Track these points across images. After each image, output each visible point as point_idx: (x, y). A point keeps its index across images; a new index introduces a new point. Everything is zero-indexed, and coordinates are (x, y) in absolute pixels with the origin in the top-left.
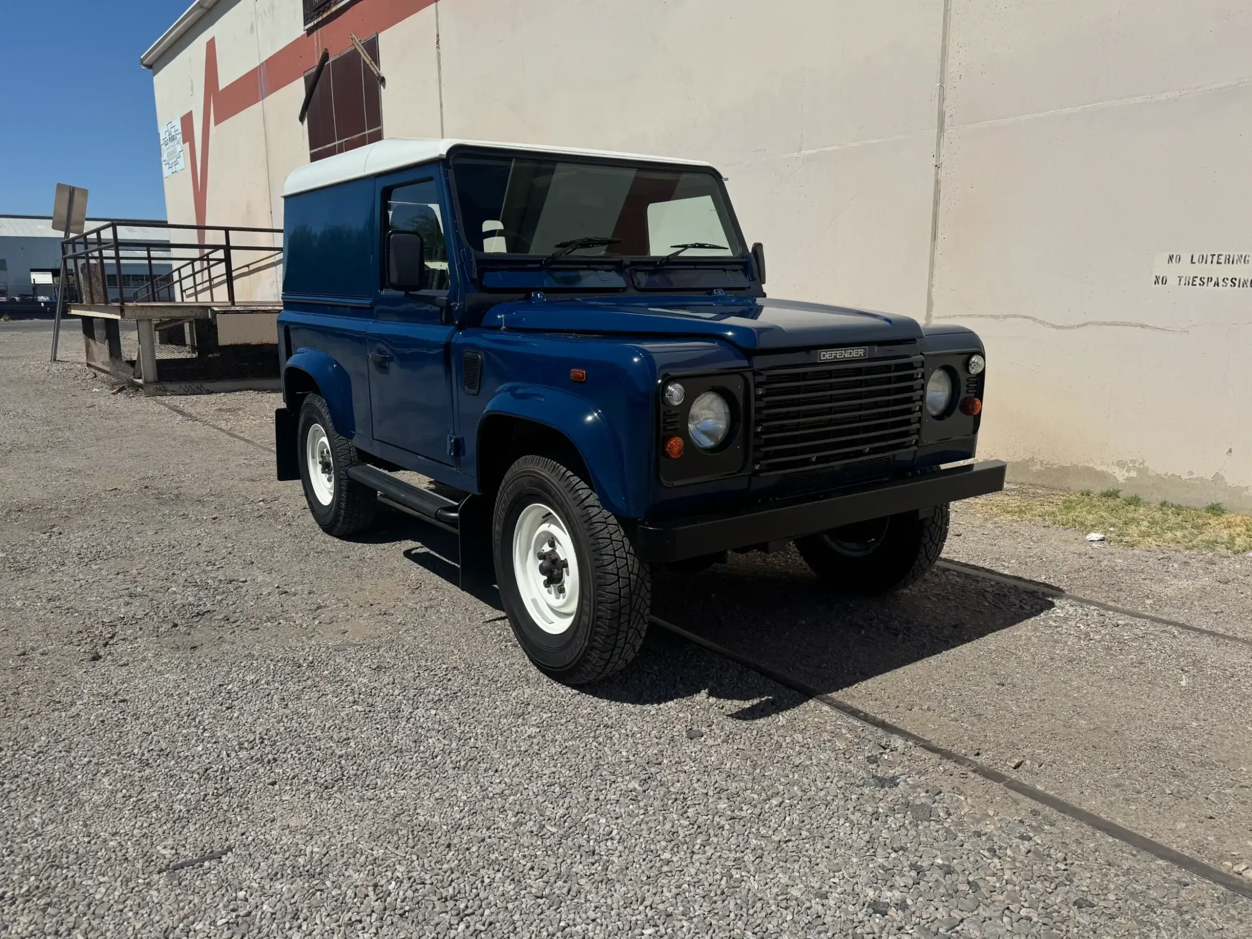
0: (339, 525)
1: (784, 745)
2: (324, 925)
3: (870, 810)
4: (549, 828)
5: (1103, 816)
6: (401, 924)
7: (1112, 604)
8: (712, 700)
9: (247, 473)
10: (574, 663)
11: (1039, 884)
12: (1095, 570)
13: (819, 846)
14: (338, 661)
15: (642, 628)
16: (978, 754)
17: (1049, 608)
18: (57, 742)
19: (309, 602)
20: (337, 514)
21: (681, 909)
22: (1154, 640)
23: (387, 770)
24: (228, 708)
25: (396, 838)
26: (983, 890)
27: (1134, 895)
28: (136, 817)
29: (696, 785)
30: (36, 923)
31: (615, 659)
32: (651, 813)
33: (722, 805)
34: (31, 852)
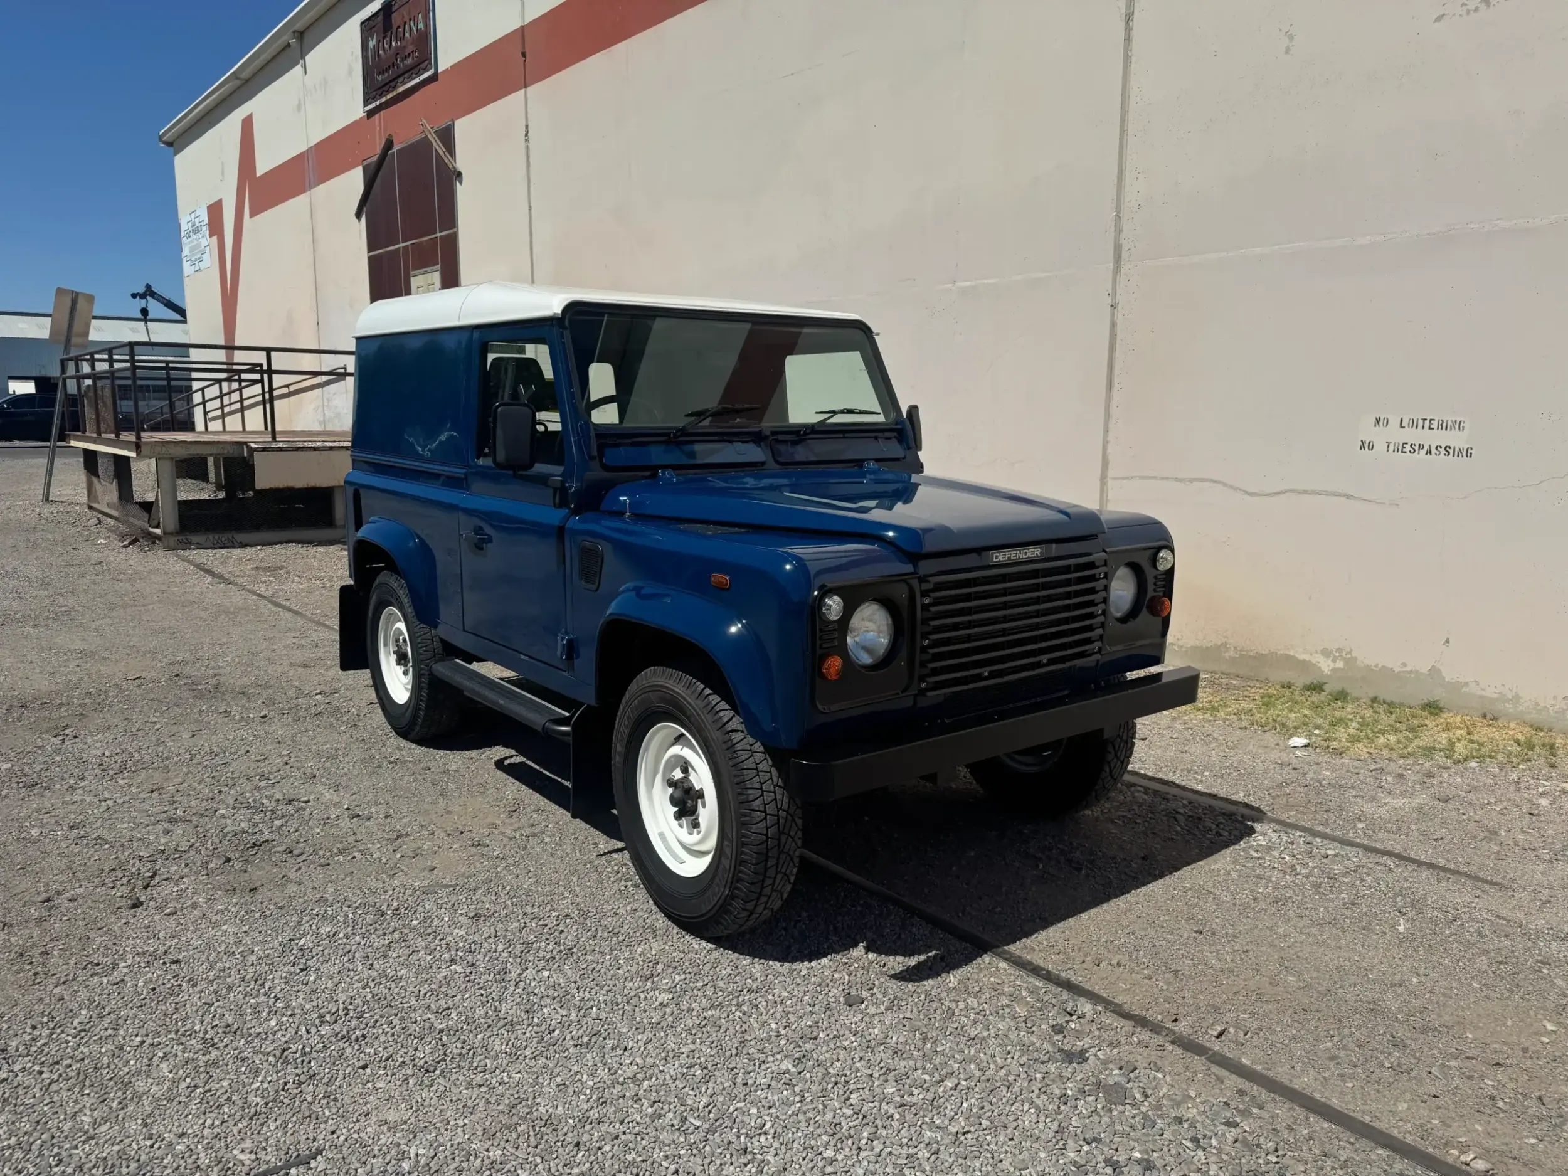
0: (418, 727)
1: (957, 1012)
3: (1057, 1092)
4: (692, 1120)
5: (1317, 1096)
7: (1321, 828)
8: (871, 956)
10: (711, 913)
12: (1299, 785)
13: (1002, 1138)
14: (428, 907)
16: (1176, 1020)
17: (1250, 835)
18: (100, 1017)
19: (387, 829)
20: (416, 716)
22: (1368, 875)
23: (497, 1047)
24: (302, 970)
25: (514, 1135)
28: (205, 1113)
29: (858, 1065)
32: (808, 1100)
33: (890, 1090)
34: (83, 1160)
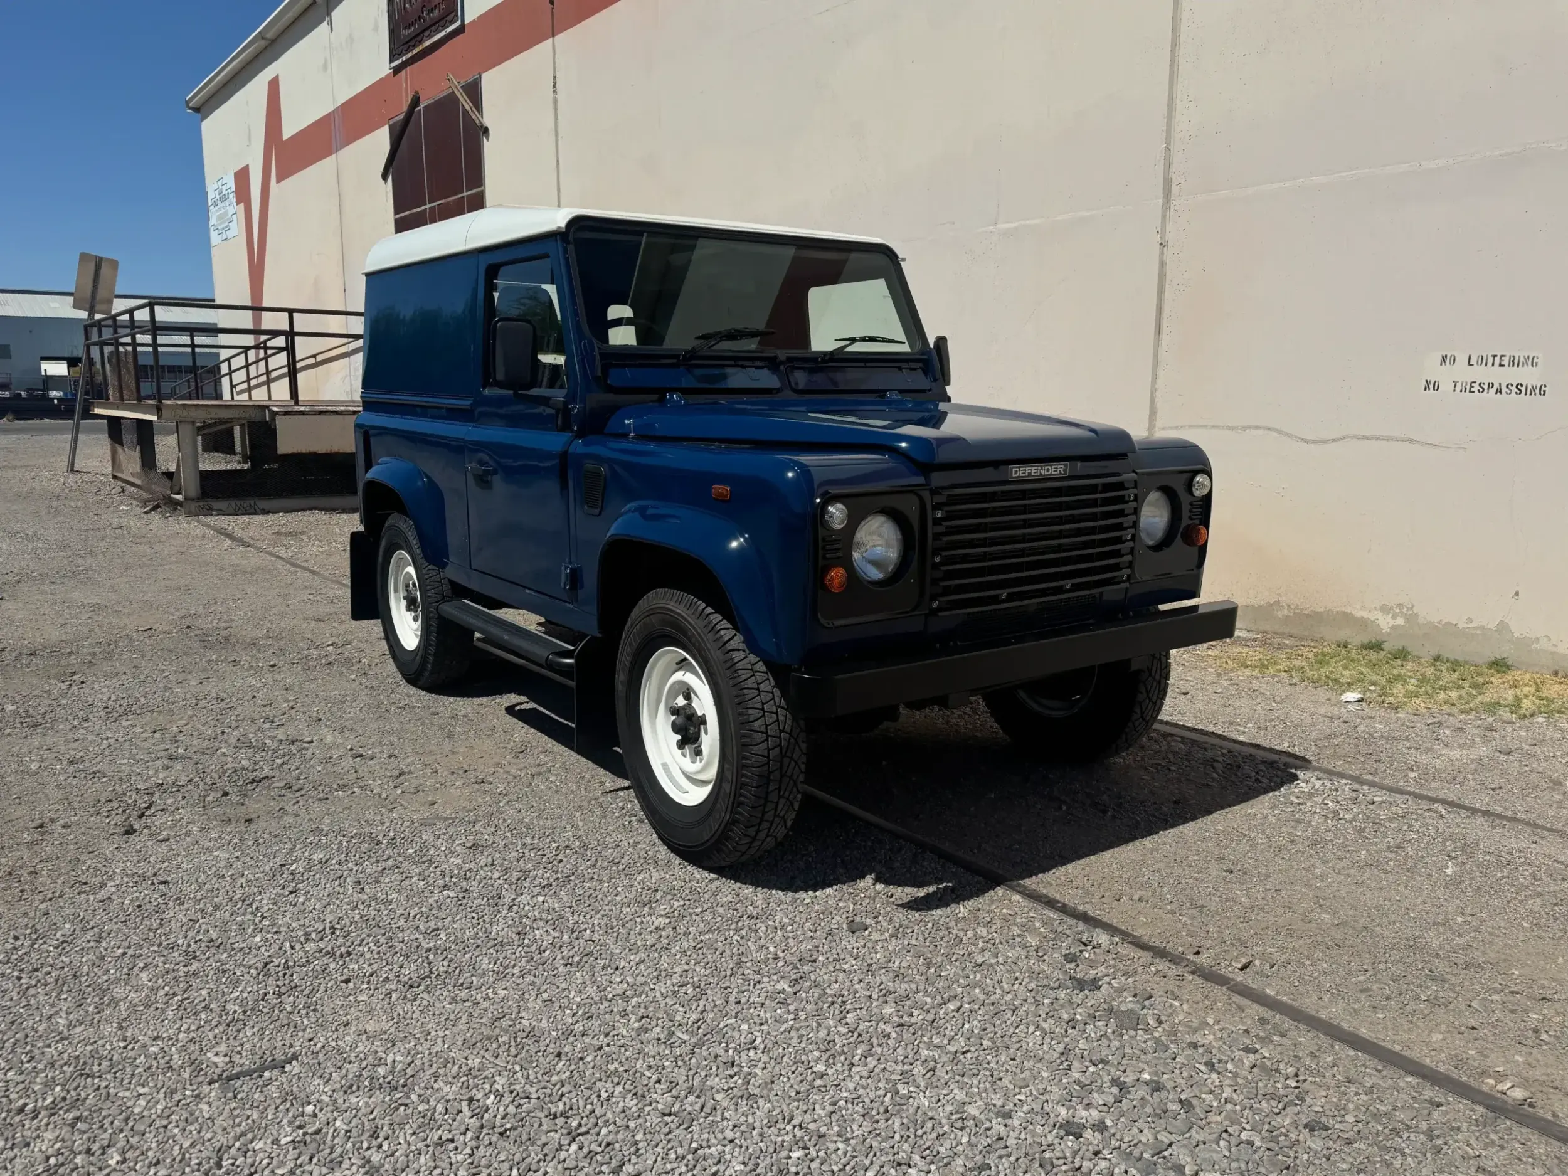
0: (427, 674)
1: (965, 940)
2: (409, 1144)
3: (1065, 1016)
4: (680, 1035)
5: (1345, 1025)
6: (501, 1143)
7: (1369, 777)
8: (879, 887)
9: (311, 611)
10: (712, 841)
11: (1264, 1104)
12: (1349, 737)
13: (1003, 1058)
14: (424, 837)
15: (795, 797)
16: (1198, 953)
17: (1292, 782)
18: (84, 930)
19: (389, 768)
20: (424, 661)
21: (836, 1129)
22: (1417, 820)
23: (484, 966)
24: (291, 892)
25: (495, 1045)
26: (1198, 1110)
27: (1377, 1116)
28: (181, 1019)
29: (857, 986)
30: (63, 1140)
31: (762, 835)
32: (802, 1018)
33: (889, 1010)
34: (55, 1058)
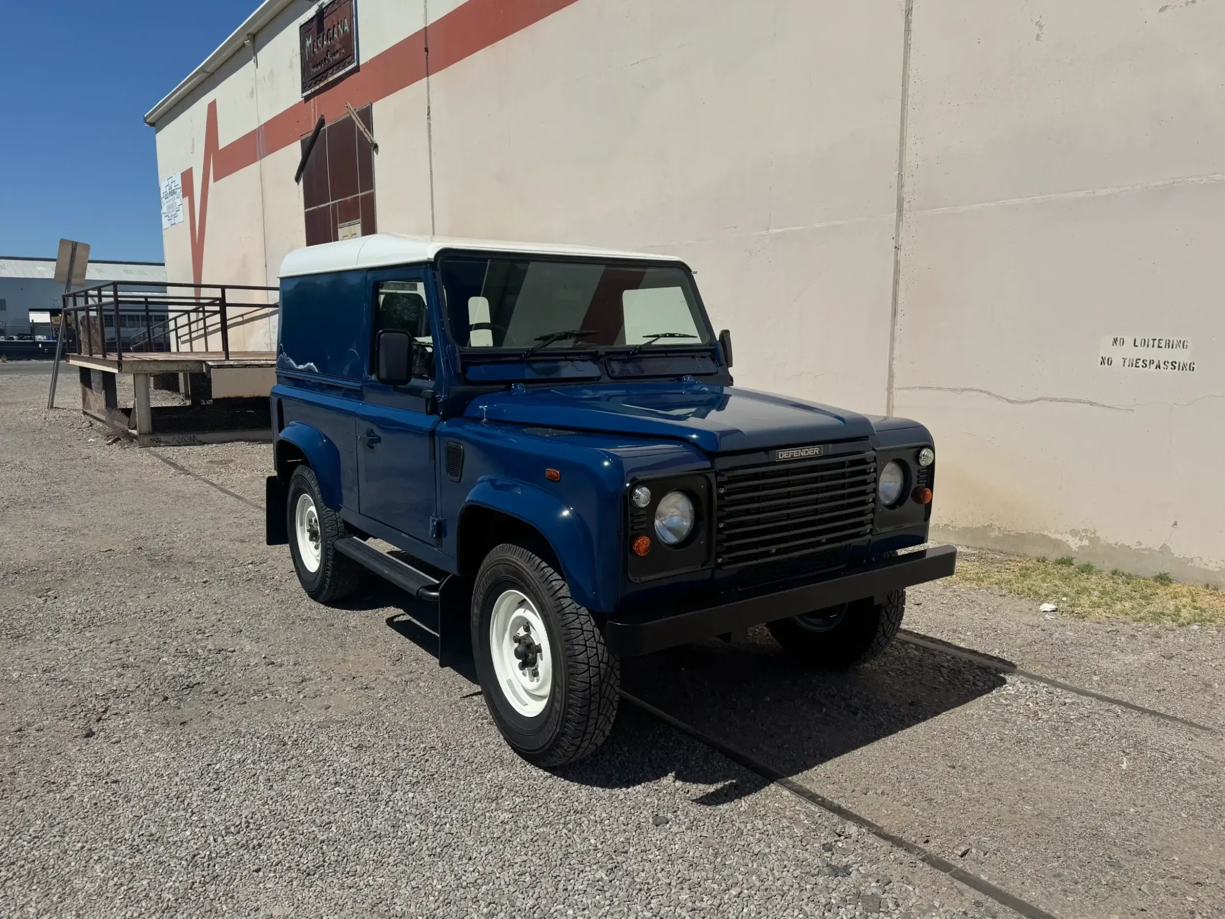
0: (325, 592)
1: (745, 832)
3: (823, 900)
8: (678, 784)
9: (237, 533)
14: (321, 739)
16: (927, 842)
18: (52, 826)
19: (295, 674)
20: (323, 580)
22: (1099, 720)
23: (366, 856)
24: (215, 790)
28: (126, 907)
29: (659, 875)
32: (616, 904)
33: (684, 896)
